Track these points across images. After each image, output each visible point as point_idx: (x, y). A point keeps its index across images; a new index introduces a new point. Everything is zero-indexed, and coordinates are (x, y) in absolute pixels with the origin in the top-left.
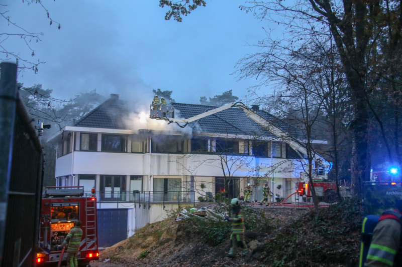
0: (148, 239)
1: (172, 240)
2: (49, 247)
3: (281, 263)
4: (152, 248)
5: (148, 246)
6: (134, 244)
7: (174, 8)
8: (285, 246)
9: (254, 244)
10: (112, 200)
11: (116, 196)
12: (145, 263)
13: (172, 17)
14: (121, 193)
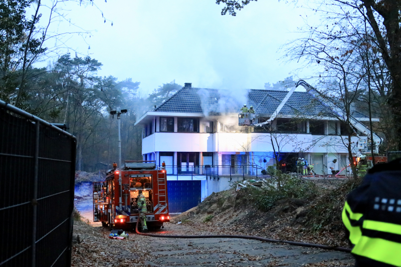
0: (213, 206)
1: (232, 207)
2: (129, 210)
3: (318, 227)
4: (216, 213)
5: (213, 212)
6: (202, 210)
7: (229, 4)
8: (324, 212)
9: (300, 210)
10: (187, 173)
11: (190, 170)
12: (209, 226)
13: (228, 12)
14: (195, 167)
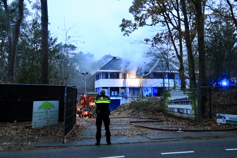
1: (128, 109)
2: (89, 110)
4: (122, 111)
6: (118, 111)
7: (126, 32)
10: (114, 96)
11: (115, 95)
13: (126, 35)
